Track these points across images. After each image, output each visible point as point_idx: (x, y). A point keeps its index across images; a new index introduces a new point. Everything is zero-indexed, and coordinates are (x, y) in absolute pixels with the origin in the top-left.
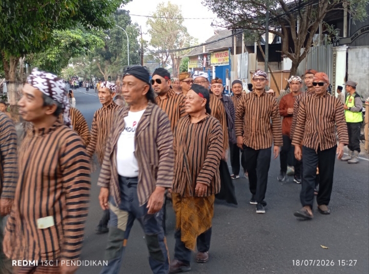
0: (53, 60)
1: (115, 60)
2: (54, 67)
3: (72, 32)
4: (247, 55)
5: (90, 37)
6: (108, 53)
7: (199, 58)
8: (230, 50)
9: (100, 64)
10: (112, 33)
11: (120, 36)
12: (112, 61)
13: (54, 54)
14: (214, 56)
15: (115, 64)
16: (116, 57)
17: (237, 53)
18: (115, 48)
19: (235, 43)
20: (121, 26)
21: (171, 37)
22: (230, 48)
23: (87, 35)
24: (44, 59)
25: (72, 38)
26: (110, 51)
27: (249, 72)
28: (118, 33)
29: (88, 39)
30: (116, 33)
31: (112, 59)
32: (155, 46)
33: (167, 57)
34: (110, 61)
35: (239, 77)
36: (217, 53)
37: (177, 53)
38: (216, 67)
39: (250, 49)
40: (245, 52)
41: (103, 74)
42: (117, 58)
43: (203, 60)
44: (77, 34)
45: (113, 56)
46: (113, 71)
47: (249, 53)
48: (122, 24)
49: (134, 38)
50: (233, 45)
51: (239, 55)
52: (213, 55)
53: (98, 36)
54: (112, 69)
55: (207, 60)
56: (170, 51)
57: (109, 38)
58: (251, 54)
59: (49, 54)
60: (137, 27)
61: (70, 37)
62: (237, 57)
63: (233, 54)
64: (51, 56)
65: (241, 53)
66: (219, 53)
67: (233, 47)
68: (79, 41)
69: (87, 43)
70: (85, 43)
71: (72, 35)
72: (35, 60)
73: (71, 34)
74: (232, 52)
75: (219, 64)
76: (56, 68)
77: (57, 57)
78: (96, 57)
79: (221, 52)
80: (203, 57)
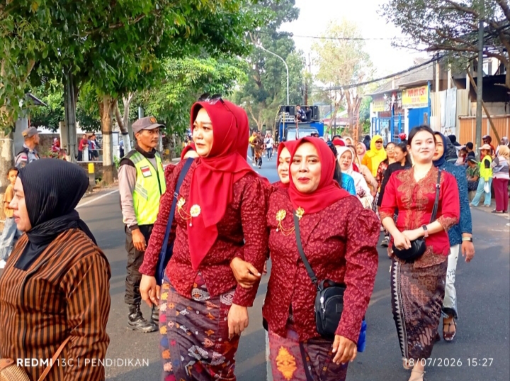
0: (174, 101)
1: (272, 102)
2: (177, 111)
3: (202, 63)
4: (455, 92)
5: (227, 69)
6: (263, 92)
7: (385, 97)
8: (429, 84)
9: (252, 107)
10: (268, 65)
11: (279, 69)
12: (268, 103)
13: (176, 93)
14: (407, 94)
15: (271, 108)
16: (273, 98)
17: (441, 89)
18: (272, 85)
19: (437, 75)
20: (280, 54)
21: (346, 68)
22: (431, 81)
23: (223, 66)
24: (162, 100)
25: (202, 70)
26: (266, 89)
27: (458, 118)
28: (277, 64)
29: (225, 71)
30: (273, 65)
31: (268, 100)
32: (323, 82)
33: (342, 97)
34: (265, 103)
35: (443, 125)
36: (410, 90)
37: (355, 89)
38: (410, 109)
39: (461, 83)
40: (452, 87)
41: (256, 121)
42: (275, 100)
43: (391, 100)
44: (208, 64)
45: (269, 96)
46: (268, 116)
47: (458, 89)
48: (282, 51)
49: (298, 71)
50: (434, 77)
51: (443, 93)
52: (405, 92)
53: (239, 67)
54: (267, 114)
55: (396, 100)
56: (345, 88)
57: (264, 71)
58: (461, 91)
59: (170, 93)
60: (302, 56)
61: (198, 69)
62: (439, 95)
63: (435, 91)
64: (171, 95)
65: (447, 88)
66: (413, 89)
67: (435, 80)
68: (210, 75)
69: (223, 77)
70: (219, 78)
71: (200, 66)
72: (151, 102)
73: (201, 64)
74: (432, 88)
75: (413, 105)
76: (179, 113)
77: (179, 98)
78: (247, 98)
79: (416, 89)
80: (391, 96)
